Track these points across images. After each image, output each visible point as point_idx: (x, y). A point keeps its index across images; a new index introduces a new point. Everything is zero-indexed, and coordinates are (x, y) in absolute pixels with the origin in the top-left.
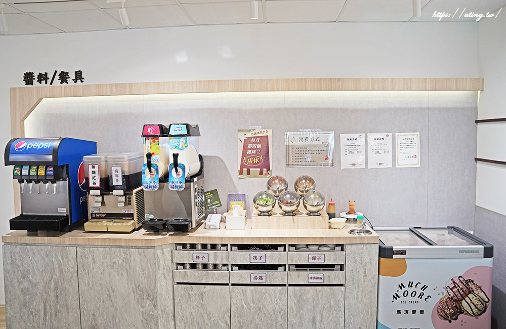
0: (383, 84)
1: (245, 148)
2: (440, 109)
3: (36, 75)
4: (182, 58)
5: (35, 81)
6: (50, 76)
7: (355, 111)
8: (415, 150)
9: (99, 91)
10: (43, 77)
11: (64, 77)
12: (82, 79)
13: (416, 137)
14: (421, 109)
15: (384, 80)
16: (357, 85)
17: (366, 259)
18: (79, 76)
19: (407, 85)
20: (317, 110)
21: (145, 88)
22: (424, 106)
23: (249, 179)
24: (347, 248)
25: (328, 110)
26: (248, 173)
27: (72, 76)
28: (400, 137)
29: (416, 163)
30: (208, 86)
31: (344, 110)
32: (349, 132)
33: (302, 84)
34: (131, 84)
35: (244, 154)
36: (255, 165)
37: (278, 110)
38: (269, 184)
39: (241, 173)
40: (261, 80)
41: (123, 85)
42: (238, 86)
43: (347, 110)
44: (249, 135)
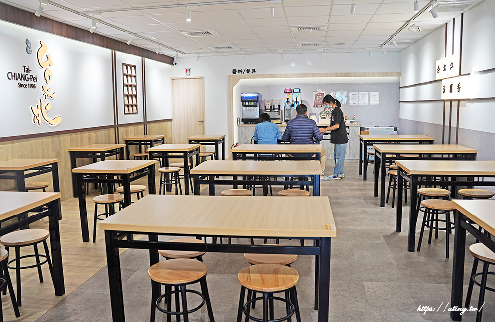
0: (365, 75)
1: (316, 97)
2: (386, 83)
3: (237, 71)
4: (293, 65)
5: (237, 73)
6: (243, 71)
7: (355, 84)
8: (377, 98)
9: (263, 76)
10: (240, 71)
11: (248, 71)
12: (255, 72)
13: (377, 93)
14: (379, 83)
15: (365, 73)
16: (355, 75)
17: (356, 131)
18: (254, 71)
19: (373, 75)
20: (341, 84)
21: (281, 76)
22: (380, 82)
23: (317, 108)
24: (350, 127)
25: (345, 84)
26: (317, 106)
27: (251, 71)
28: (372, 93)
29: (377, 103)
30: (303, 75)
31: (351, 84)
32: (353, 92)
33: (336, 75)
34: (275, 75)
35: (316, 100)
36: (319, 103)
37: (328, 84)
38: (325, 109)
39: (314, 106)
40: (322, 74)
41: (272, 75)
42: (314, 75)
43: (352, 84)
44: (317, 93)
